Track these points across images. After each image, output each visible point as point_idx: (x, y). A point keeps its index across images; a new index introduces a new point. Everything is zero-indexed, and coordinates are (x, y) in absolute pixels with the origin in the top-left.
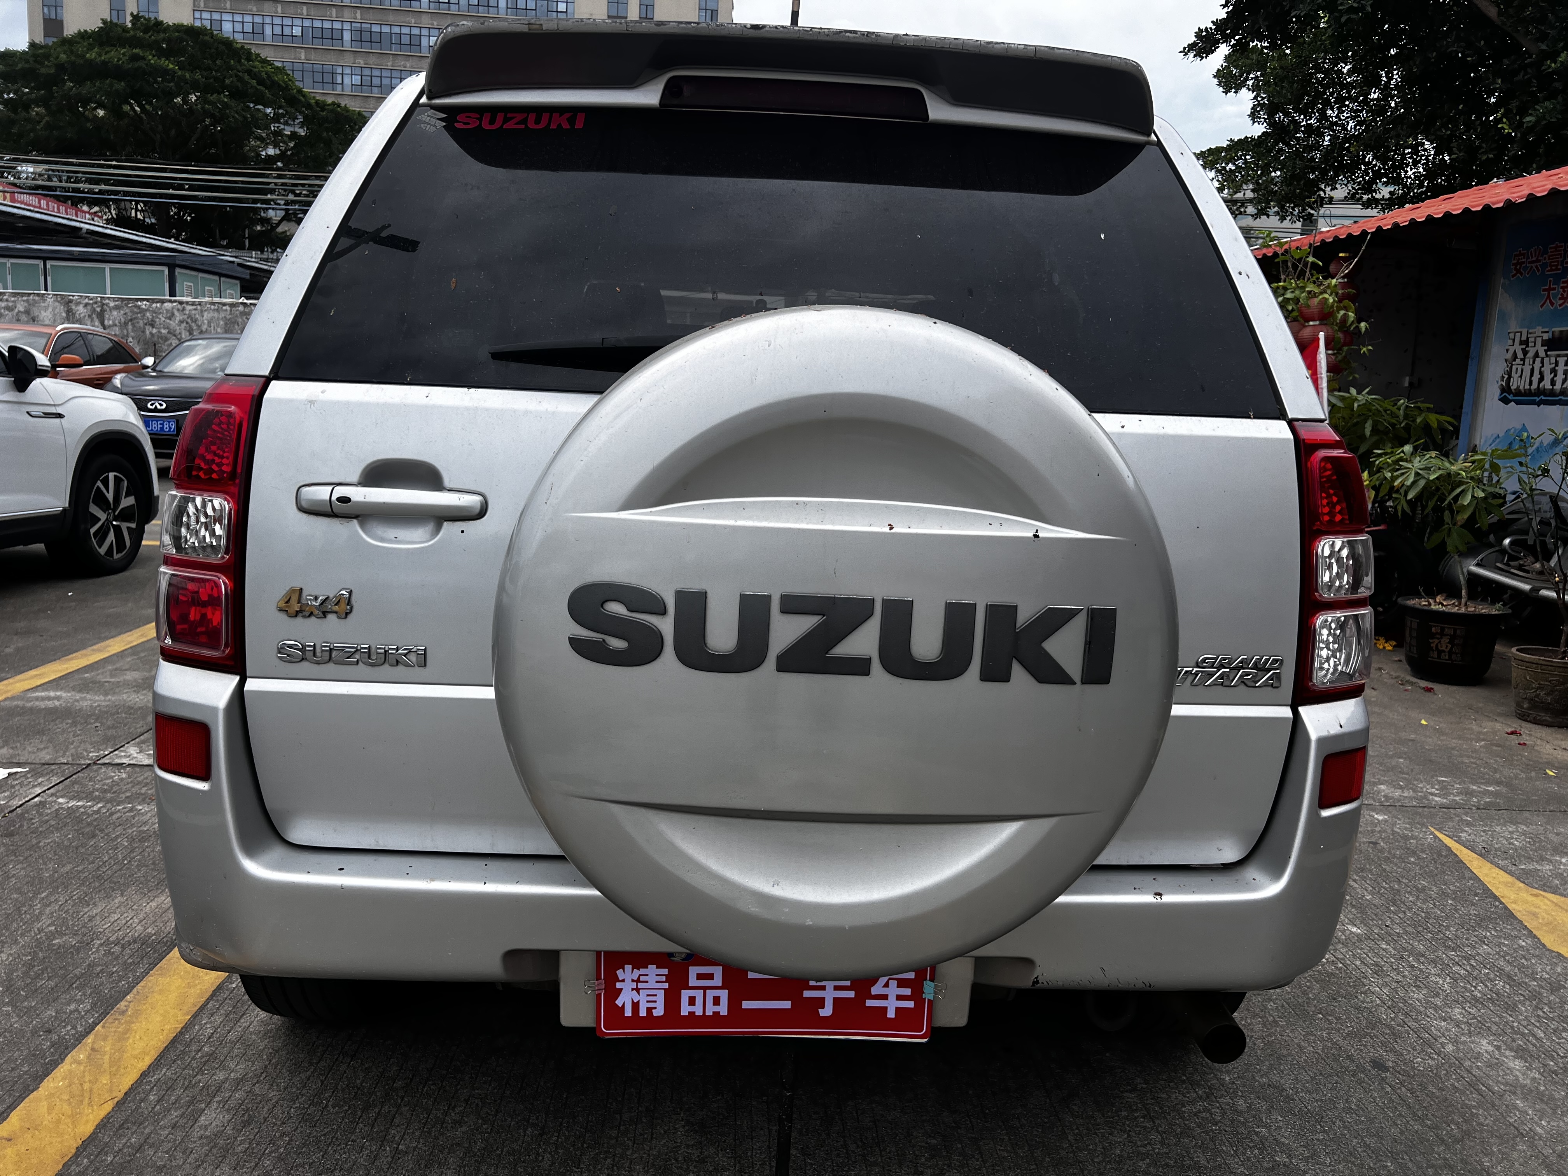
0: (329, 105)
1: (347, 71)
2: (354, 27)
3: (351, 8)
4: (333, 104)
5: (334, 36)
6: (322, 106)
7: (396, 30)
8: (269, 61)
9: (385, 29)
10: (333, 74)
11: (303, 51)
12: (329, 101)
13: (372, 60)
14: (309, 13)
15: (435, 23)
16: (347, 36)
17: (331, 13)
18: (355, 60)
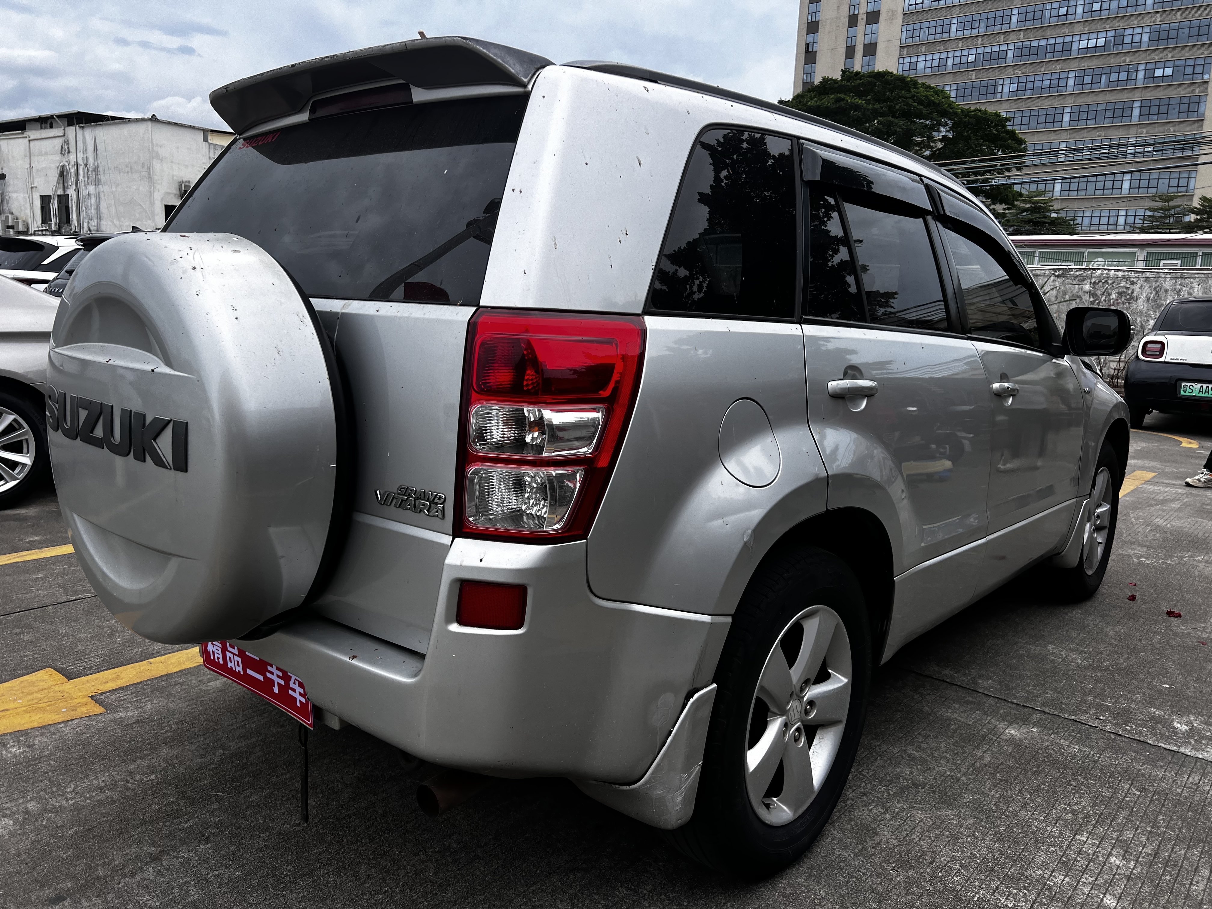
0: (973, 111)
1: (1008, 81)
2: (1017, 46)
3: (1015, 32)
4: (976, 110)
5: (1001, 56)
6: (966, 113)
7: (1052, 41)
8: (931, 87)
9: (1043, 43)
10: (996, 86)
11: (974, 73)
12: (973, 108)
13: (1028, 69)
14: (982, 43)
15: (1086, 29)
16: (1010, 54)
17: (999, 39)
18: (1014, 72)
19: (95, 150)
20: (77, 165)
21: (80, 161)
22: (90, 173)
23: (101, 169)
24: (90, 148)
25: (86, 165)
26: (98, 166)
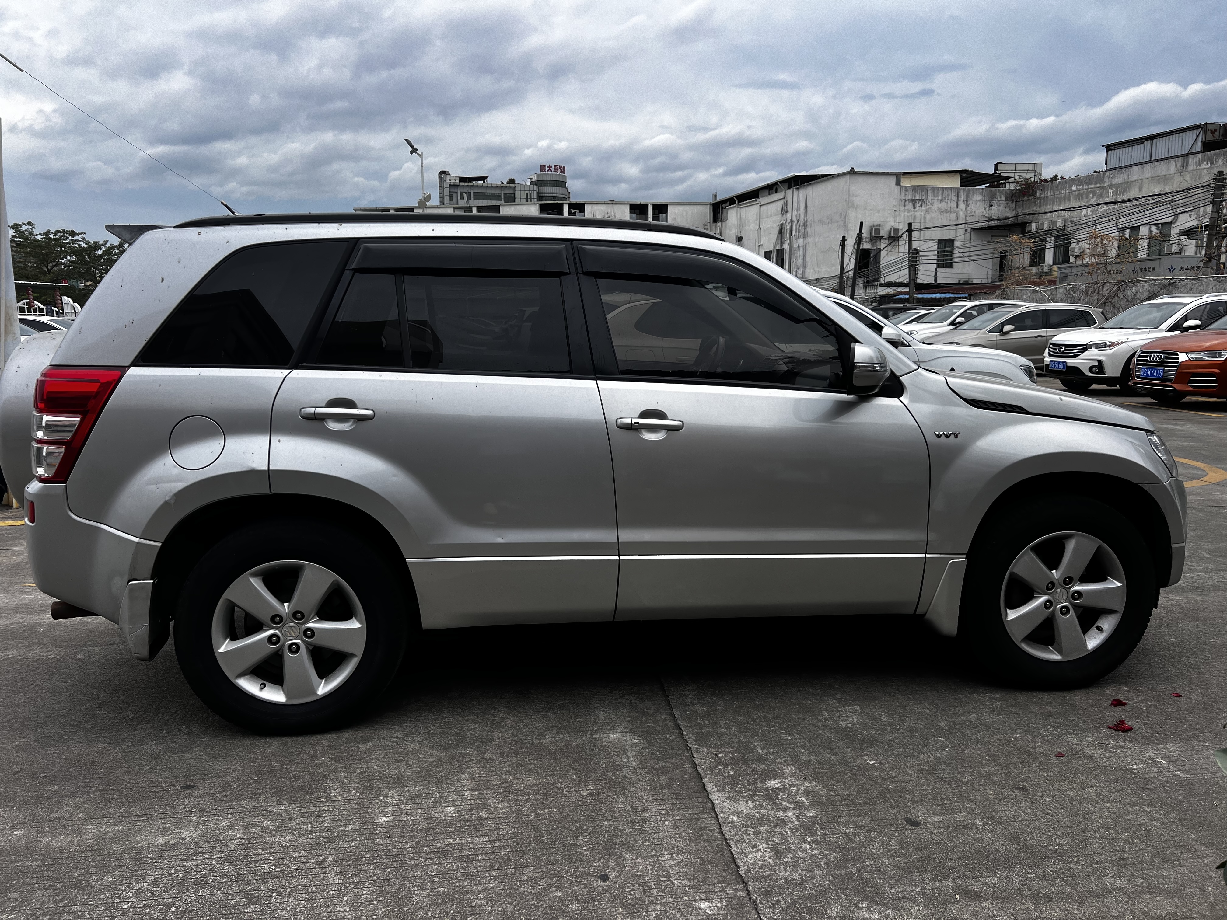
19: (806, 207)
20: (792, 222)
21: (794, 219)
22: (800, 228)
23: (808, 223)
24: (802, 206)
25: (798, 221)
26: (807, 221)
